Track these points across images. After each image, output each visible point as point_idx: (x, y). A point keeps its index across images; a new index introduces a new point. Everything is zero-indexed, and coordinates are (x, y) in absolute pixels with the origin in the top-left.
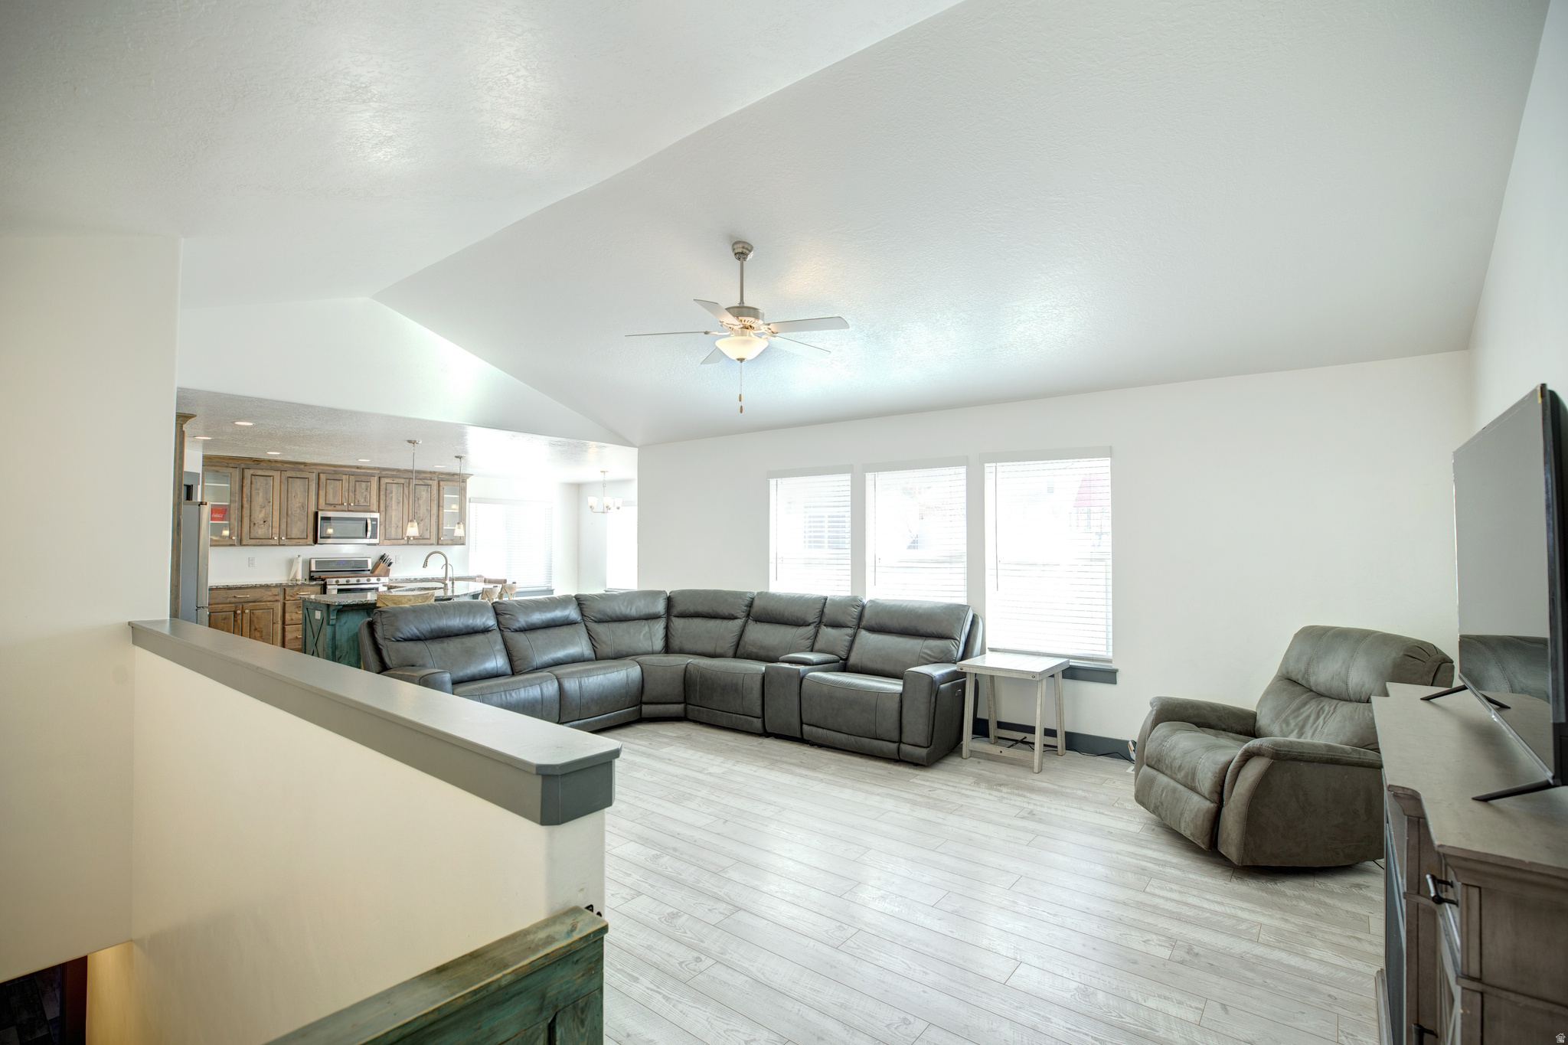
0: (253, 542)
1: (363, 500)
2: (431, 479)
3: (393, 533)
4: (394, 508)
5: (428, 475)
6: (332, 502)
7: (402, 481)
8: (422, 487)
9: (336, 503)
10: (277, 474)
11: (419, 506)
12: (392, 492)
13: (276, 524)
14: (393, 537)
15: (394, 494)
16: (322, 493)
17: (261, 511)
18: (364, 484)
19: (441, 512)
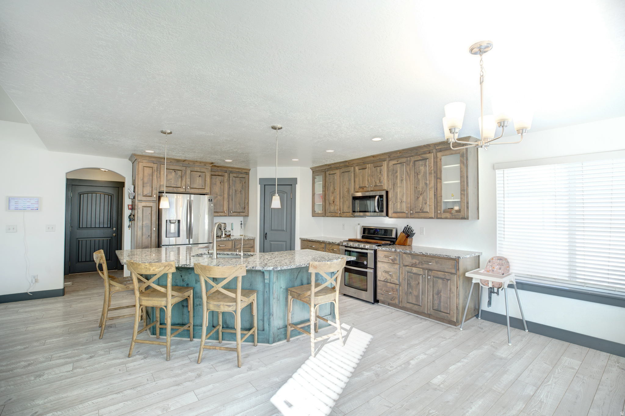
0: (329, 214)
1: (378, 182)
2: (430, 153)
3: (398, 207)
4: (398, 185)
5: (426, 150)
6: (362, 185)
7: (404, 160)
8: (421, 163)
9: (364, 186)
10: (338, 172)
11: (418, 180)
12: (397, 172)
13: (338, 203)
14: (399, 210)
15: (398, 173)
16: (357, 180)
17: (332, 196)
18: (378, 168)
19: (439, 184)
